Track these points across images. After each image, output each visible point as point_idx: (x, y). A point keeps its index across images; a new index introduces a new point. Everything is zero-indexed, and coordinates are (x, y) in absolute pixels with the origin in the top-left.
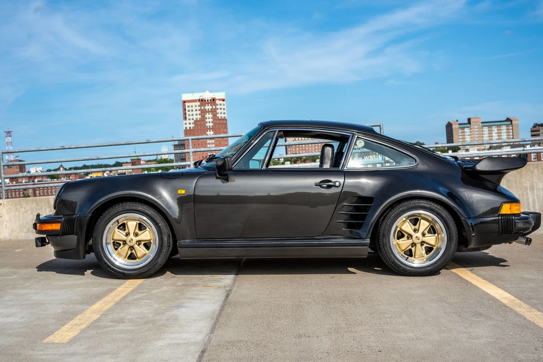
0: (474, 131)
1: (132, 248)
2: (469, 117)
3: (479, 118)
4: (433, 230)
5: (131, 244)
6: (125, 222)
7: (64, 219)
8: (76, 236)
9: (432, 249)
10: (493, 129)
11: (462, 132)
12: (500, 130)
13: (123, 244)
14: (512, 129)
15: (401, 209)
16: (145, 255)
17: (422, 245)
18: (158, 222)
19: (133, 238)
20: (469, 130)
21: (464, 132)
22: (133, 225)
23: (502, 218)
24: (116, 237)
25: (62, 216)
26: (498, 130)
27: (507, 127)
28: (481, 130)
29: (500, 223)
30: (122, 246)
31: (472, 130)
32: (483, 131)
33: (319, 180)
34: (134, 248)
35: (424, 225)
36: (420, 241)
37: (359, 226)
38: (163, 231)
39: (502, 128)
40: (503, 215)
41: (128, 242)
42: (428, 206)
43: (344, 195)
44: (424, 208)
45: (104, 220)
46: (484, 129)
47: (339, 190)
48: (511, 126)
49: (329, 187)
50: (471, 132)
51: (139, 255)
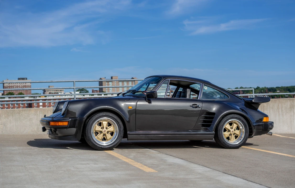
0: (114, 84)
1: (104, 135)
2: (112, 76)
3: (117, 77)
4: (238, 128)
5: (105, 133)
6: (101, 122)
7: (70, 119)
8: (76, 129)
9: (237, 136)
10: (124, 83)
11: (108, 84)
12: (128, 84)
13: (100, 133)
14: (135, 84)
15: (227, 118)
16: (111, 138)
17: (234, 135)
18: (119, 122)
19: (106, 130)
20: (111, 83)
21: (109, 84)
22: (105, 123)
23: (264, 124)
24: (97, 129)
25: (69, 118)
26: (127, 84)
27: (132, 82)
28: (118, 83)
29: (263, 126)
30: (99, 134)
31: (113, 83)
32: (119, 84)
33: (191, 104)
34: (105, 135)
35: (235, 126)
36: (233, 133)
37: (209, 126)
38: (121, 127)
39: (129, 83)
40: (264, 122)
41: (103, 132)
42: (238, 117)
43: (202, 112)
44: (236, 118)
45: (93, 121)
46: (120, 83)
47: (200, 109)
48: (134, 82)
49: (196, 107)
50: (112, 84)
51: (108, 138)
